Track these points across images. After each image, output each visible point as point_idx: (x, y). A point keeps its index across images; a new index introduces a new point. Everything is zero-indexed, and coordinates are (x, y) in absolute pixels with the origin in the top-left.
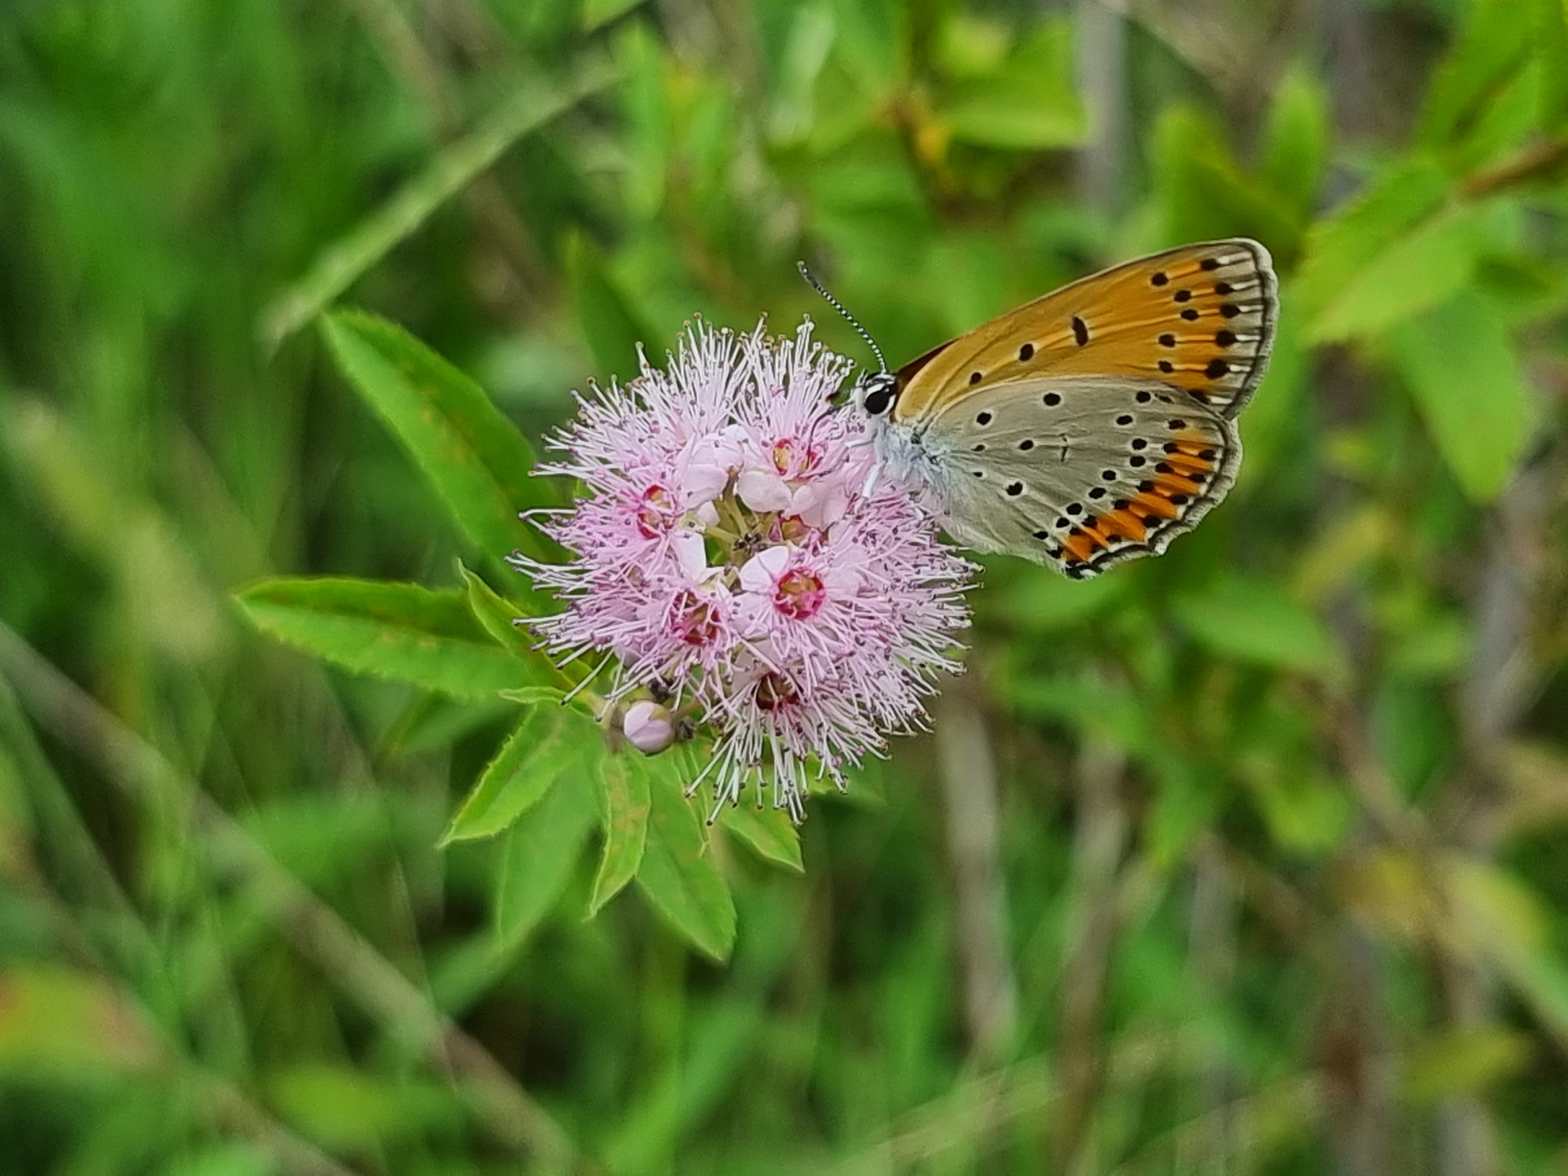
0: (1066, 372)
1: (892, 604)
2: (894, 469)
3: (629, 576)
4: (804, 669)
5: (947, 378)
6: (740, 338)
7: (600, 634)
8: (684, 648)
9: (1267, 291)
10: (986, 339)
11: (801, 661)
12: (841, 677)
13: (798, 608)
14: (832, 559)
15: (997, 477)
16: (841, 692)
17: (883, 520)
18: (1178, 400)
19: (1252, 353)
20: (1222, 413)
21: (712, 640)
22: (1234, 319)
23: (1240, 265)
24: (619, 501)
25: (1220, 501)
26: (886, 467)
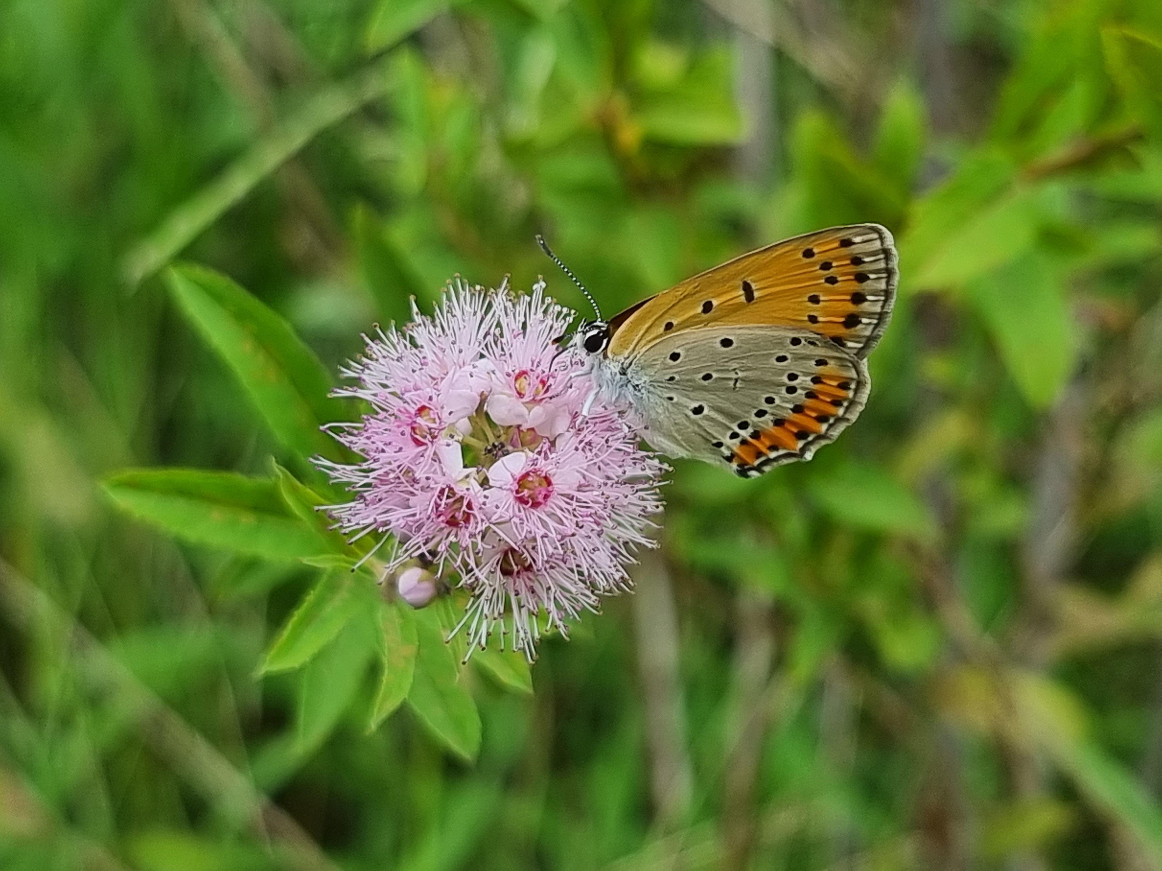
0: (738, 322)
1: (604, 496)
2: (606, 394)
3: (403, 475)
4: (537, 545)
5: (647, 326)
6: (490, 293)
7: (381, 518)
8: (445, 530)
9: (891, 263)
10: (676, 297)
11: (534, 539)
12: (565, 552)
13: (533, 499)
14: (558, 463)
15: (684, 400)
16: (565, 563)
17: (598, 432)
18: (824, 345)
19: (878, 309)
20: (855, 354)
21: (467, 525)
22: (864, 284)
23: (870, 243)
24: (396, 417)
25: (854, 420)
26: (600, 393)
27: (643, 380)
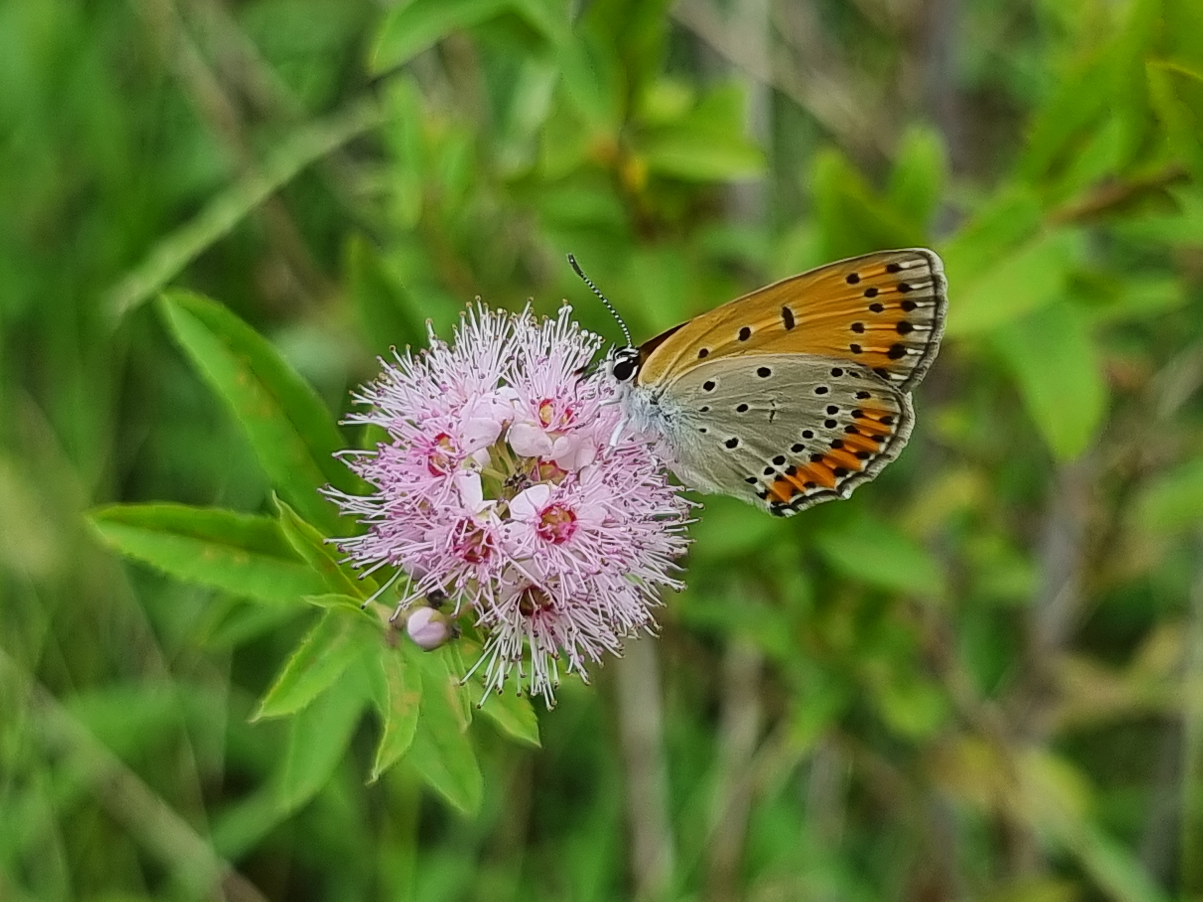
0: (776, 351)
1: (632, 533)
2: (636, 424)
3: (419, 507)
4: (560, 584)
5: (680, 352)
6: (511, 317)
7: (396, 552)
8: (462, 565)
9: (939, 290)
10: (712, 322)
11: (557, 577)
12: (589, 591)
13: (556, 535)
14: (583, 496)
15: (718, 433)
16: (588, 603)
17: (624, 465)
18: (866, 377)
19: (925, 340)
20: (900, 387)
21: (486, 559)
22: (912, 312)
23: (918, 269)
24: (413, 446)
26: (630, 422)
27: (674, 410)
